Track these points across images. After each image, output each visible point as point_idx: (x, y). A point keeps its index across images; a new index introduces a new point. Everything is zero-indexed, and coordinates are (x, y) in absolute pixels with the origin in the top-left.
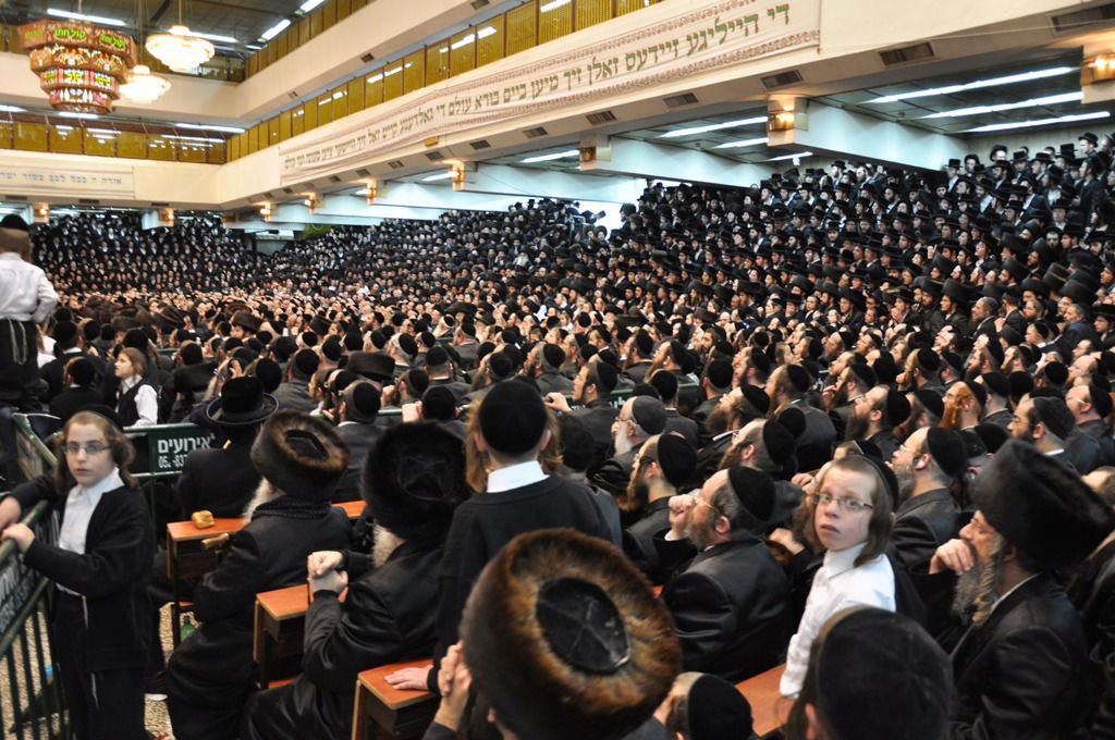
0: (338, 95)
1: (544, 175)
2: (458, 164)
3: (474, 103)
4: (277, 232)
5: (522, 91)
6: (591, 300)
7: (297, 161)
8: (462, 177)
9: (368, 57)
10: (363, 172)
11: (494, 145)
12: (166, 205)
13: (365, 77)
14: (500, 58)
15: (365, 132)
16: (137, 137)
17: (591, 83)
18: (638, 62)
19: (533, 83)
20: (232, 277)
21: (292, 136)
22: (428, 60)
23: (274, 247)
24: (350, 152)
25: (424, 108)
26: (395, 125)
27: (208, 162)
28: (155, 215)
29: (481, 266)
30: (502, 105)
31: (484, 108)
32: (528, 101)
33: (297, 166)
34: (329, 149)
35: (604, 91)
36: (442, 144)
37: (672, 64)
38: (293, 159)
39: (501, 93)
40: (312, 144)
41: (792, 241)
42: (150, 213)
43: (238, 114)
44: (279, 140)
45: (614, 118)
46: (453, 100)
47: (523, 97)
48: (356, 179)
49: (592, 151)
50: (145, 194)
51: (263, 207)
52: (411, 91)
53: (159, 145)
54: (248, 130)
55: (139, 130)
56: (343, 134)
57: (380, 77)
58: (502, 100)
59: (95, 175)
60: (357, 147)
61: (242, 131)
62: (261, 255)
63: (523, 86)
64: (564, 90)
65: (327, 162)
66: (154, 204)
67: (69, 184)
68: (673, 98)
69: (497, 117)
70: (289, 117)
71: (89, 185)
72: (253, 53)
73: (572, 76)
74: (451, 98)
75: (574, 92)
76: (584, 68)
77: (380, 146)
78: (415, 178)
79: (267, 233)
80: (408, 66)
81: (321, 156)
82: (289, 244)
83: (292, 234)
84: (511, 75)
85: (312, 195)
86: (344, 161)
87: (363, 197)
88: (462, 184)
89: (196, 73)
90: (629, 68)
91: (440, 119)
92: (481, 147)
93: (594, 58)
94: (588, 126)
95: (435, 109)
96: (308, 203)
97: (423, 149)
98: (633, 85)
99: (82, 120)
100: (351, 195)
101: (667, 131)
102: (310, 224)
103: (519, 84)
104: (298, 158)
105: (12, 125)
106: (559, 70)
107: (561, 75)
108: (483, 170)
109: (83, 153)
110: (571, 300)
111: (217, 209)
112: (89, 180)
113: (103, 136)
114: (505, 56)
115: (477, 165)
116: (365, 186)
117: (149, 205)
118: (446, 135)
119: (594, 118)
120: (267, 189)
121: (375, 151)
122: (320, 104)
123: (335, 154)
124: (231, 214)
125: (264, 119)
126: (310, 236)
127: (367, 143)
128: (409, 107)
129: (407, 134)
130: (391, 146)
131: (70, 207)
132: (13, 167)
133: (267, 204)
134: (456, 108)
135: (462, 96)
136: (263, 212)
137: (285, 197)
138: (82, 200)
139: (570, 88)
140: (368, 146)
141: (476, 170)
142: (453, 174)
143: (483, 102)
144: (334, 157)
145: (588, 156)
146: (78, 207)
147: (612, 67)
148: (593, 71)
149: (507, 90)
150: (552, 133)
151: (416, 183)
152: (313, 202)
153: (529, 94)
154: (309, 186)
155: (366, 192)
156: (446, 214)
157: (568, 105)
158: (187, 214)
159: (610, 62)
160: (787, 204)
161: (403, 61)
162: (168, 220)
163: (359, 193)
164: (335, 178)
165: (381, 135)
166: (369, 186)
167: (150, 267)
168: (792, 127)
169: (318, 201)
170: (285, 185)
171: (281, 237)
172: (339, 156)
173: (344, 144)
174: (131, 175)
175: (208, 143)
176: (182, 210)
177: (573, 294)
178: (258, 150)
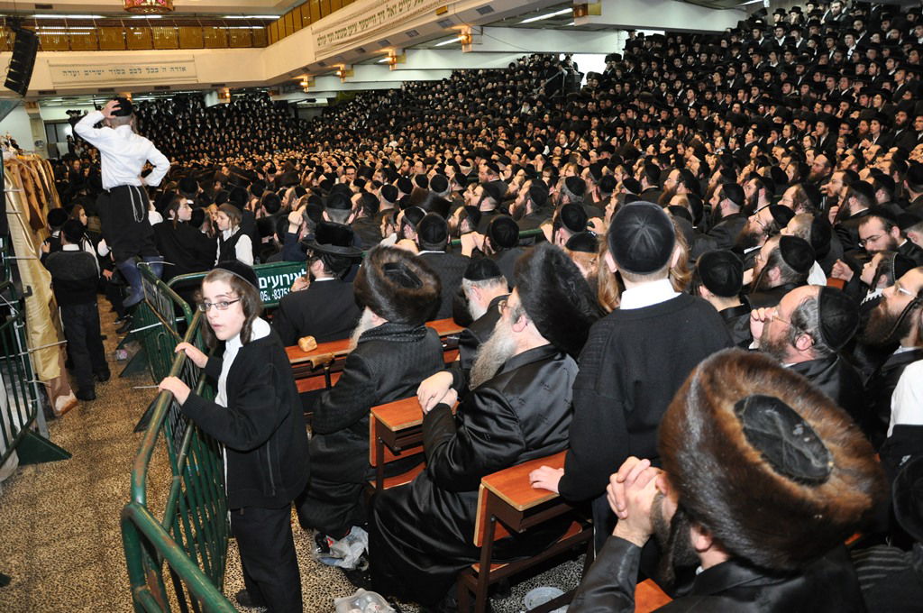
2: (465, 29)
4: (314, 100)
6: (589, 140)
7: (327, 38)
8: (470, 40)
10: (385, 43)
11: (496, 9)
12: (223, 85)
16: (194, 31)
20: (280, 140)
21: (321, 18)
23: (312, 114)
24: (372, 26)
27: (253, 47)
28: (215, 94)
29: (489, 116)
33: (328, 42)
34: (354, 25)
36: (451, 12)
38: (325, 37)
40: (339, 23)
41: (767, 76)
42: (211, 93)
43: (274, 2)
44: (311, 22)
48: (379, 49)
49: (585, 7)
50: (206, 78)
51: (302, 80)
53: (212, 36)
54: (282, 16)
55: (195, 24)
59: (163, 65)
60: (378, 22)
61: (278, 17)
62: (302, 121)
65: (352, 37)
66: (214, 85)
67: (145, 74)
71: (161, 74)
77: (398, 18)
78: (428, 44)
79: (305, 102)
81: (348, 32)
82: (325, 109)
83: (326, 101)
85: (342, 66)
86: (367, 35)
87: (386, 64)
88: (470, 46)
92: (485, 13)
96: (339, 73)
97: (436, 18)
99: (150, 20)
100: (375, 64)
102: (341, 91)
104: (328, 35)
105: (96, 31)
108: (488, 31)
109: (153, 48)
110: (570, 140)
111: (264, 85)
112: (160, 70)
113: (169, 32)
115: (482, 28)
116: (386, 55)
117: (209, 87)
118: (454, 4)
120: (304, 65)
121: (393, 23)
123: (359, 29)
124: (275, 89)
125: (296, 5)
126: (341, 102)
127: (387, 17)
129: (420, 6)
130: (407, 17)
131: (147, 94)
132: (101, 65)
133: (305, 77)
136: (303, 84)
137: (320, 70)
138: (157, 87)
140: (387, 20)
141: (482, 33)
142: (462, 38)
144: (359, 32)
145: (580, 12)
146: (154, 94)
151: (429, 48)
152: (343, 72)
154: (340, 58)
155: (389, 59)
156: (455, 74)
158: (240, 91)
162: (226, 97)
163: (381, 61)
164: (361, 50)
165: (398, 10)
166: (390, 55)
167: (215, 138)
169: (348, 71)
170: (318, 59)
171: (317, 104)
172: (363, 31)
173: (366, 20)
174: (192, 63)
175: (252, 30)
176: (236, 89)
177: (572, 135)
178: (294, 32)
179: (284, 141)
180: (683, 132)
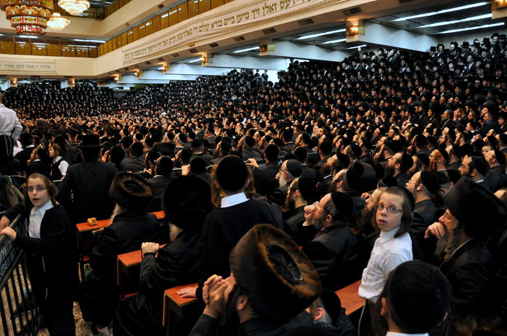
0: (148, 24)
1: (244, 59)
2: (204, 54)
3: (210, 26)
4: (122, 88)
5: (232, 20)
6: (267, 115)
7: (130, 55)
8: (206, 60)
9: (161, 6)
10: (161, 59)
11: (221, 45)
12: (71, 77)
13: (160, 15)
14: (222, 5)
15: (161, 41)
16: (56, 46)
17: (264, 15)
18: (286, 5)
19: (237, 16)
20: (102, 109)
21: (127, 44)
22: (189, 6)
23: (121, 95)
24: (154, 50)
25: (188, 29)
26: (175, 37)
27: (89, 57)
28: (66, 82)
29: (216, 101)
30: (223, 27)
31: (215, 28)
32: (236, 24)
33: (130, 57)
34: (145, 49)
35: (271, 19)
36: (196, 45)
37: (301, 5)
38: (128, 55)
39: (223, 21)
40: (137, 47)
41: (358, 85)
42: (64, 81)
43: (103, 34)
44: (122, 46)
45: (275, 31)
46: (201, 25)
47: (233, 23)
48: (157, 62)
49: (266, 47)
50: (61, 72)
51: (116, 77)
52: (181, 21)
53: (67, 50)
54: (107, 41)
55: (57, 43)
56: (151, 42)
57: (167, 15)
58: (223, 24)
59: (37, 64)
60: (158, 48)
61: (104, 42)
62: (116, 99)
63: (233, 17)
64: (251, 19)
65: (144, 55)
66: (66, 77)
67: (26, 69)
68: (302, 21)
69: (221, 32)
70: (126, 35)
71: (35, 69)
72: (108, 5)
73: (256, 12)
74: (200, 24)
75: (256, 20)
76: (261, 8)
77: (168, 47)
78: (185, 61)
79: (118, 89)
80: (180, 9)
81: (141, 52)
82: (128, 93)
83: (129, 89)
84: (227, 12)
85: (138, 70)
86: (152, 54)
87: (161, 71)
88: (206, 63)
89: (82, 15)
90: (282, 8)
91: (195, 34)
92: (214, 46)
93: (266, 4)
94: (263, 35)
95: (193, 29)
96: (136, 74)
97: (188, 48)
98: (284, 16)
99: (30, 39)
100: (156, 70)
101: (300, 37)
102: (137, 84)
103: (231, 16)
106: (249, 9)
107: (250, 12)
108: (216, 57)
109: (32, 54)
110: (258, 115)
111: (95, 78)
112: (35, 67)
113: (41, 46)
114: (224, 4)
115: (212, 55)
116: (162, 65)
117: (63, 78)
118: (198, 41)
119: (266, 31)
120: (117, 68)
121: (166, 49)
122: (140, 28)
123: (147, 51)
124: (101, 80)
125: (114, 36)
126: (138, 89)
127: (162, 46)
128: (181, 29)
129: (180, 41)
130: (173, 47)
131: (27, 79)
133: (117, 75)
134: (203, 28)
135: (205, 23)
136: (116, 79)
137: (125, 72)
138: (32, 76)
139: (254, 18)
140: (163, 47)
141: (213, 57)
142: (202, 59)
143: (215, 25)
144: (147, 53)
145: (264, 49)
146: (31, 79)
147: (274, 7)
148: (265, 9)
149: (226, 20)
150: (247, 39)
151: (185, 63)
152: (138, 74)
153: (236, 21)
154: (136, 66)
155: (163, 68)
156: (199, 77)
157: (254, 26)
158: (81, 81)
159: (273, 5)
160: (356, 68)
161: (177, 8)
162: (72, 84)
163: (159, 69)
164: (148, 62)
165: (168, 42)
166: (164, 66)
167: (65, 106)
168: (357, 33)
169: (141, 73)
170: (125, 66)
171: (124, 90)
172: (149, 52)
173: (151, 47)
174: (54, 64)
175: (89, 48)
176: (78, 79)
177: (258, 112)
178: (112, 50)
179: (104, 109)
180: (315, 113)
